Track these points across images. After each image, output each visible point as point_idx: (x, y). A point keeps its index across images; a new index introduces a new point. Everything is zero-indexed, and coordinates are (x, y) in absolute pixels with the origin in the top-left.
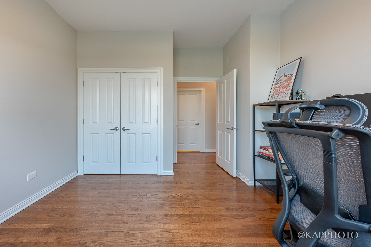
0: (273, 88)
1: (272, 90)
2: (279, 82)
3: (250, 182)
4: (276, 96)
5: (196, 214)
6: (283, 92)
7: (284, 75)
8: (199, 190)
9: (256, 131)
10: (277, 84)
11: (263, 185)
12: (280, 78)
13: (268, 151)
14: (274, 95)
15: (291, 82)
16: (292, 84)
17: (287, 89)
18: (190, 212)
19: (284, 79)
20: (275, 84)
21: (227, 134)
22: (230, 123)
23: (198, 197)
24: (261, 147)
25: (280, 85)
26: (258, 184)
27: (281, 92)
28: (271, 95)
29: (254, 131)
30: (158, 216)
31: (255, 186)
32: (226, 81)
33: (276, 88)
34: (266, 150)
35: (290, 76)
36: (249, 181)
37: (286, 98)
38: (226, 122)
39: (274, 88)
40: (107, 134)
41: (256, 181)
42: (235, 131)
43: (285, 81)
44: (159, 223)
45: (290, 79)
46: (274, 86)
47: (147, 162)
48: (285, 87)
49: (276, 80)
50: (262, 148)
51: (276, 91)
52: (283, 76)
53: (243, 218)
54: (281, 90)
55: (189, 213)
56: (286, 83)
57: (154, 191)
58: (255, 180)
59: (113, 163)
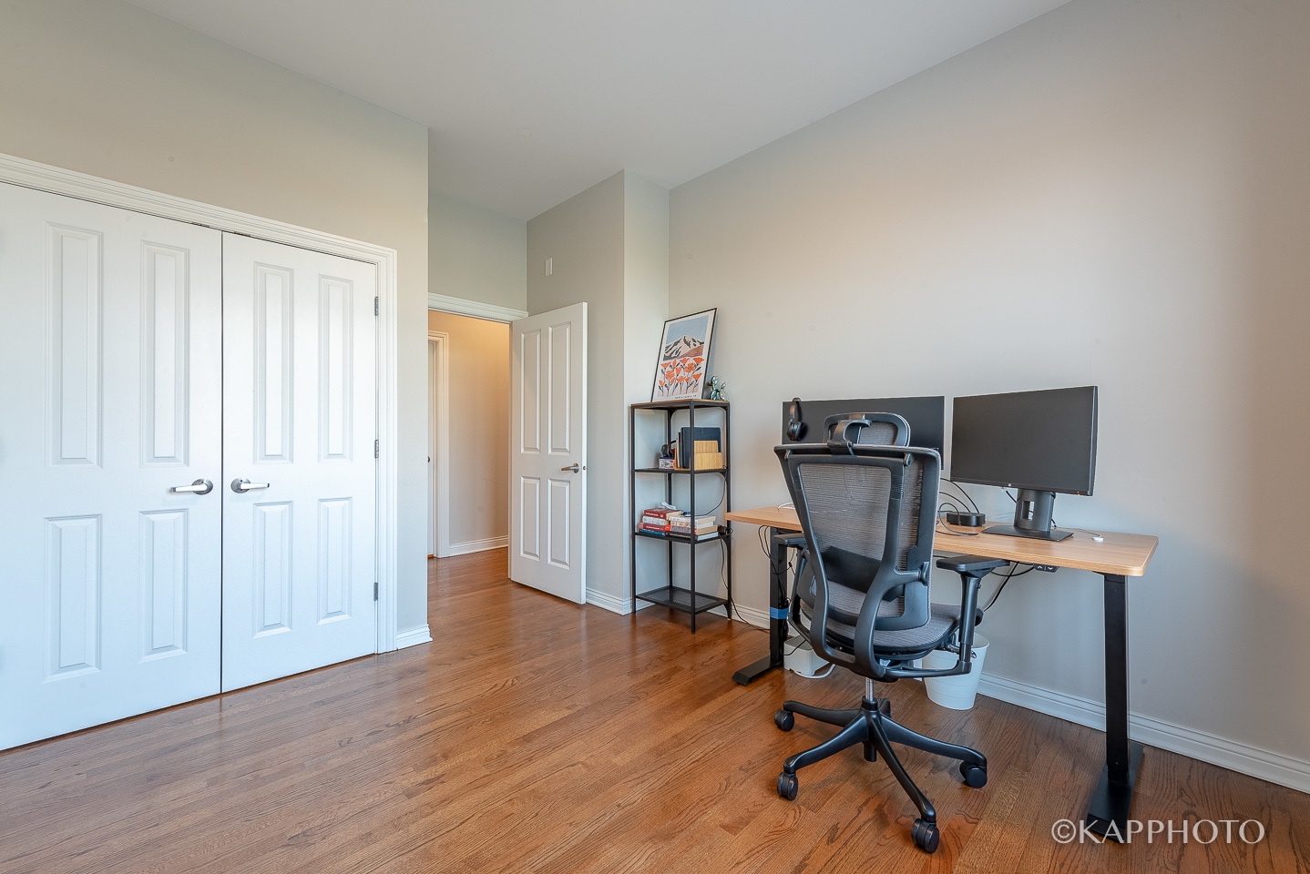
0: (660, 368)
1: (659, 371)
2: (674, 355)
3: (622, 606)
4: (672, 388)
5: (586, 708)
6: (687, 380)
7: (685, 340)
8: (538, 656)
9: (638, 471)
10: (670, 358)
11: (657, 603)
12: (676, 344)
13: (665, 517)
14: (667, 383)
15: (702, 360)
16: (703, 364)
17: (696, 373)
18: (568, 708)
19: (685, 349)
20: (666, 358)
21: (557, 484)
22: (567, 454)
23: (551, 671)
24: (646, 511)
25: (678, 361)
26: (641, 605)
27: (682, 378)
28: (657, 384)
29: (633, 471)
30: (510, 750)
31: (634, 612)
32: (550, 329)
33: (669, 369)
34: (659, 517)
35: (698, 344)
36: (624, 603)
37: (694, 394)
38: (553, 450)
39: (664, 365)
40: (145, 513)
41: (638, 598)
42: (584, 472)
43: (687, 355)
44: (530, 759)
45: (698, 351)
46: (661, 361)
47: (339, 613)
48: (690, 368)
49: (667, 347)
50: (648, 513)
51: (669, 376)
52: (682, 341)
53: (669, 679)
54: (681, 374)
55: (571, 712)
56: (691, 361)
57: (422, 699)
58: (635, 597)
59: (180, 652)
